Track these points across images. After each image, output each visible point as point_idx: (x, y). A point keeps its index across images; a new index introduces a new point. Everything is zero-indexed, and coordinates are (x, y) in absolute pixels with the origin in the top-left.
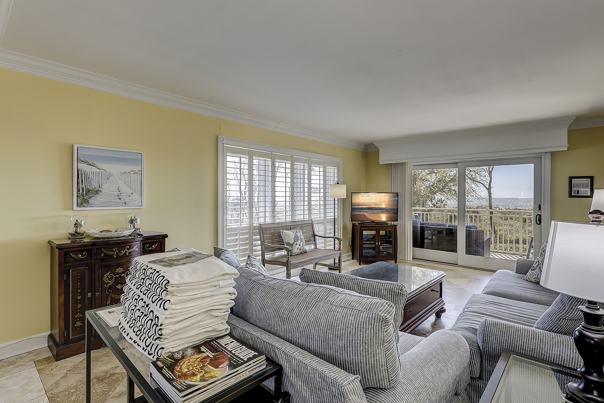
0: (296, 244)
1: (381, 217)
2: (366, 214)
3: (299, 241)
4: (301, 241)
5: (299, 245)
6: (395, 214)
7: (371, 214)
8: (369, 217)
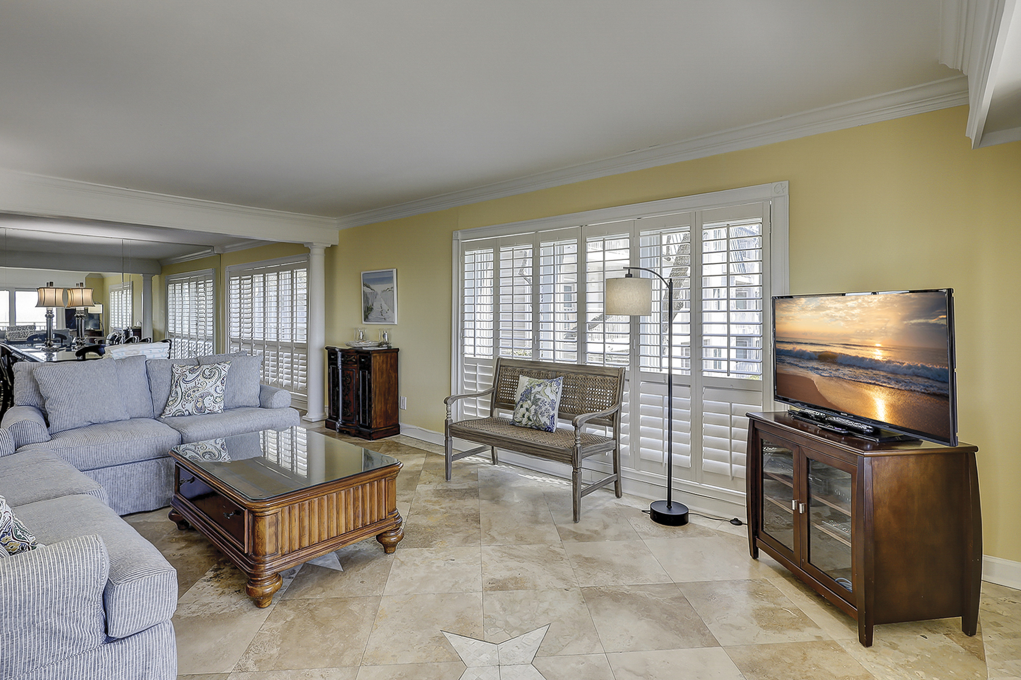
0: (522, 406)
1: (867, 400)
2: (814, 377)
3: (529, 401)
4: (533, 404)
5: (527, 410)
6: (933, 400)
7: (832, 383)
8: (823, 392)
